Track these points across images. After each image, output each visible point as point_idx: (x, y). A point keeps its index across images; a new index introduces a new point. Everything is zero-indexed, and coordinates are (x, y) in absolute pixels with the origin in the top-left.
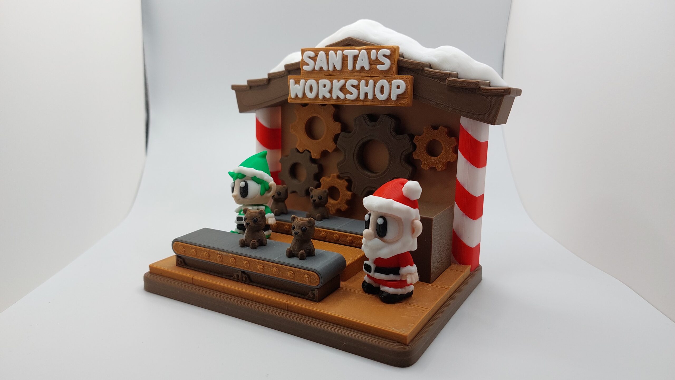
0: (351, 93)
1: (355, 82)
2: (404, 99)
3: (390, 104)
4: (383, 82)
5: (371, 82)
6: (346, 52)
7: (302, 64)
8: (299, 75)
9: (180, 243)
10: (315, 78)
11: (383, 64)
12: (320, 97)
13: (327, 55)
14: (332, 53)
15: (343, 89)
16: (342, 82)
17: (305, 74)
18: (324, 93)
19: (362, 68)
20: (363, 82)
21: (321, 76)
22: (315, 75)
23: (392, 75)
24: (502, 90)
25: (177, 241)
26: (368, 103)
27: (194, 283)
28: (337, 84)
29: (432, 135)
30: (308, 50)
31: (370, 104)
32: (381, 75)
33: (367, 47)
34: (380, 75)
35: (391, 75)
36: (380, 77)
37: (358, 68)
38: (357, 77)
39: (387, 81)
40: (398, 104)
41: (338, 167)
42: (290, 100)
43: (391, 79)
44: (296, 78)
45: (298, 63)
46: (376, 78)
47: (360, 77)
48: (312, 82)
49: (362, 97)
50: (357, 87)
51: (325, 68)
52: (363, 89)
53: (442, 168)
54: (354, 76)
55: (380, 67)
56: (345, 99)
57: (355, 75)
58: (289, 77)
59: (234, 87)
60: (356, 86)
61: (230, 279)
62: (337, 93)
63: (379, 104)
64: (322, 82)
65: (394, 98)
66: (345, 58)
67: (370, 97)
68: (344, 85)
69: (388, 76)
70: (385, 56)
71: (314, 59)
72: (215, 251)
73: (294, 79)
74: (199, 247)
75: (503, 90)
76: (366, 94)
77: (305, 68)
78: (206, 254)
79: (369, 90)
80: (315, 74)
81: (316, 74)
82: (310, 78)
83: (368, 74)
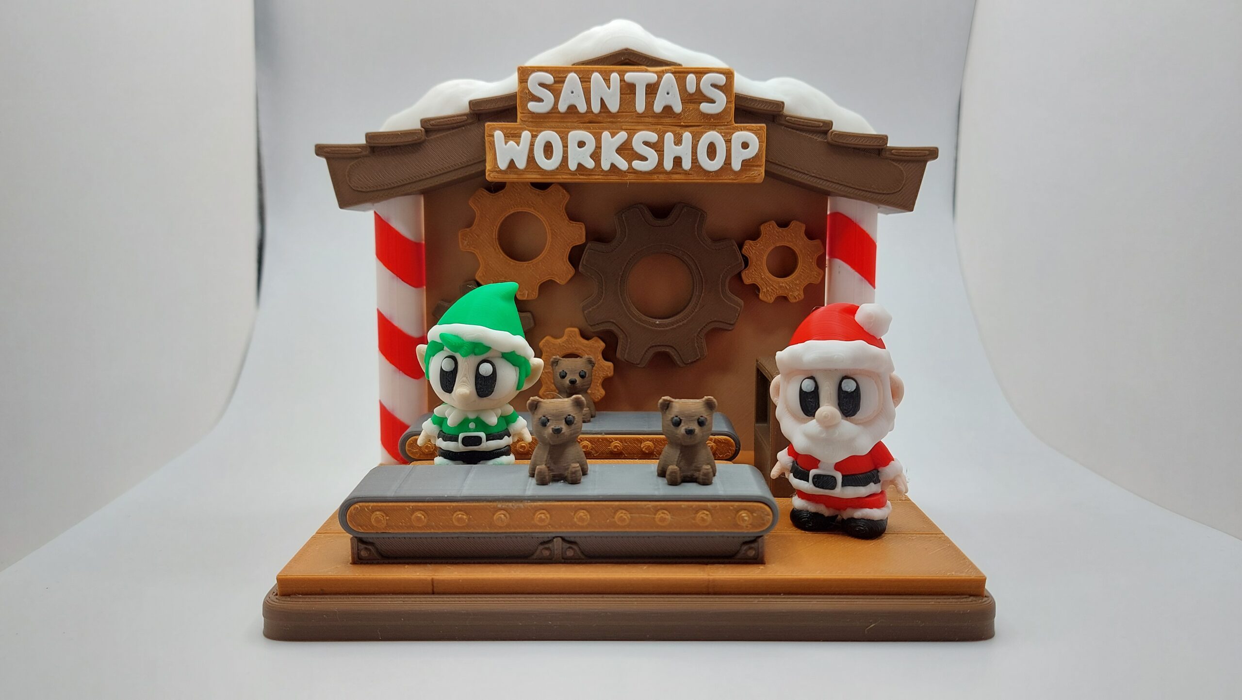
0: (644, 159)
1: (653, 137)
2: (755, 168)
3: (727, 179)
4: (713, 136)
5: (687, 136)
6: (630, 77)
7: (520, 99)
8: (512, 122)
9: (372, 504)
10: (554, 128)
11: (712, 101)
12: (573, 166)
13: (585, 80)
14: (596, 77)
15: (625, 150)
16: (622, 136)
17: (530, 120)
18: (580, 157)
19: (668, 109)
20: (669, 137)
21: (569, 124)
22: (557, 122)
23: (728, 124)
24: (926, 150)
25: (360, 502)
26: (678, 178)
27: (435, 590)
28: (611, 141)
29: (779, 237)
30: (536, 69)
31: (684, 179)
32: (706, 123)
33: (674, 68)
34: (703, 123)
35: (727, 122)
36: (703, 126)
37: (658, 108)
38: (654, 127)
39: (721, 133)
40: (744, 177)
41: (586, 312)
42: (491, 175)
43: (727, 131)
44: (507, 128)
45: (512, 97)
46: (695, 128)
47: (660, 126)
48: (548, 135)
49: (668, 165)
50: (658, 147)
51: (582, 108)
52: (671, 150)
53: (800, 297)
54: (647, 124)
55: (705, 107)
56: (632, 171)
57: (648, 122)
58: (488, 126)
59: (321, 150)
60: (654, 144)
61: (528, 563)
62: (610, 158)
63: (704, 179)
64: (576, 135)
65: (736, 166)
66: (628, 90)
67: (687, 165)
68: (628, 142)
69: (722, 124)
70: (714, 86)
71: (555, 88)
72: (489, 504)
73: (501, 129)
74: (437, 504)
75: (927, 152)
76: (678, 161)
77: (532, 106)
78: (460, 516)
79: (684, 150)
80: (555, 120)
81: (558, 120)
82: (545, 128)
83: (679, 121)
